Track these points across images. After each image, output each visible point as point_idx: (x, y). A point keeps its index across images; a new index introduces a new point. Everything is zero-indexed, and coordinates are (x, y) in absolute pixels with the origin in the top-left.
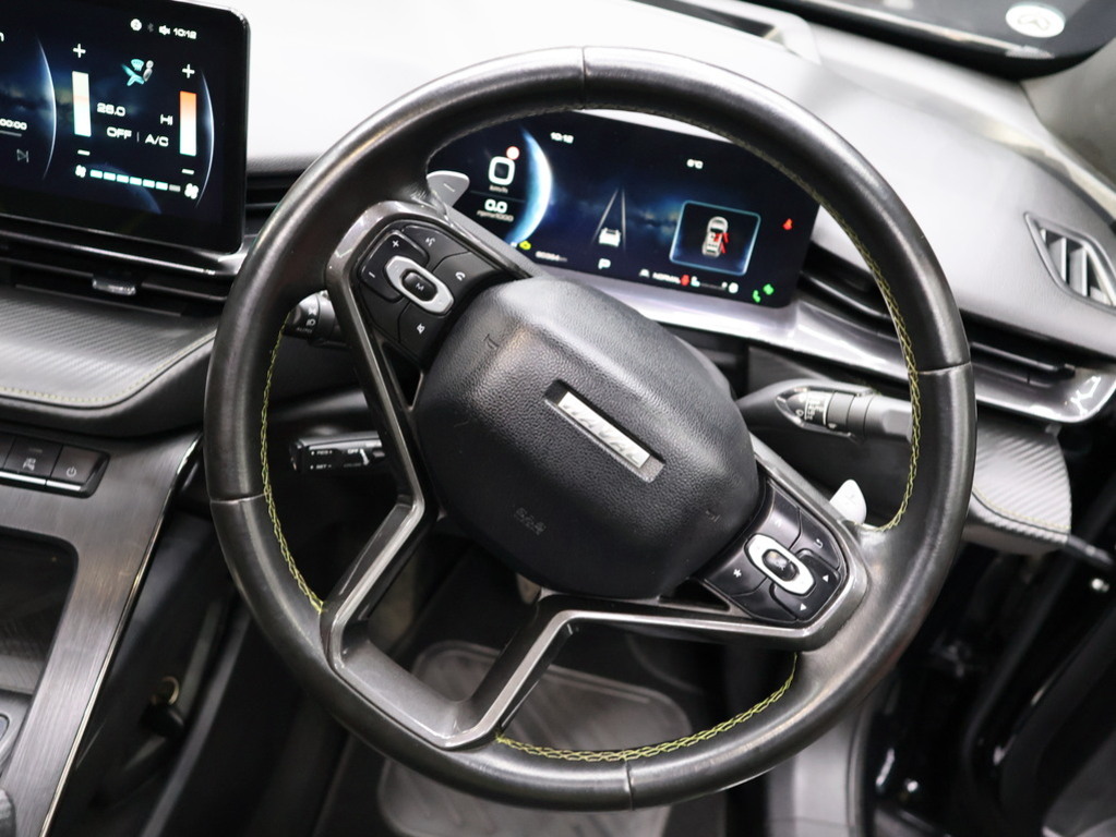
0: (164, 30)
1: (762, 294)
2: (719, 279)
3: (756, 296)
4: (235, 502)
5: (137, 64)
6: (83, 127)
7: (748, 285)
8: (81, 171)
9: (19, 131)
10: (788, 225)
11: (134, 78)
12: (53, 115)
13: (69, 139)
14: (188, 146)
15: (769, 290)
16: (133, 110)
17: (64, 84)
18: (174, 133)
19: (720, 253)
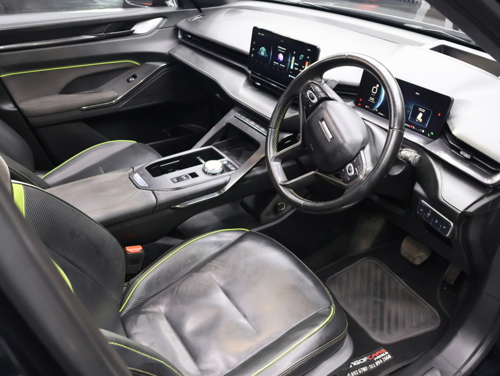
0: (306, 49)
1: (430, 134)
2: (419, 127)
5: (302, 56)
6: (292, 67)
7: (428, 131)
8: (290, 76)
9: (284, 67)
10: (439, 115)
11: (301, 58)
12: (288, 64)
13: (289, 69)
15: (432, 133)
16: (299, 64)
17: (291, 59)
19: (421, 120)
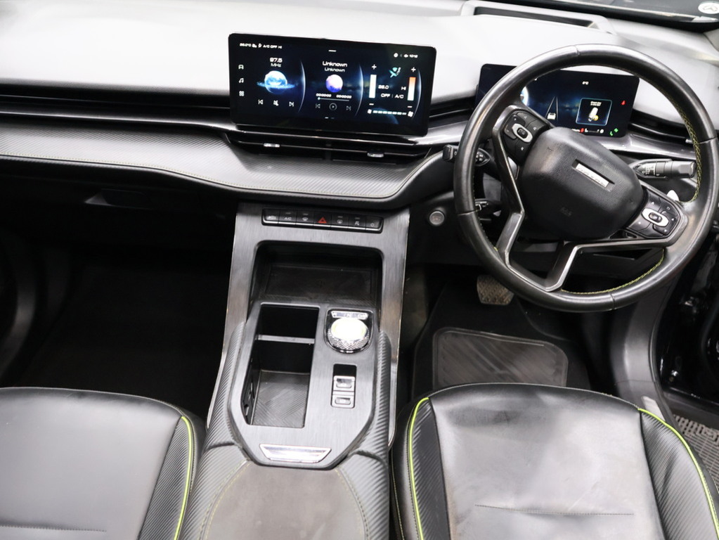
0: (406, 56)
1: (614, 132)
2: (595, 128)
3: (611, 134)
4: (469, 214)
5: (395, 69)
6: (372, 95)
7: (608, 129)
9: (349, 99)
10: (623, 103)
11: (393, 74)
12: (362, 92)
13: (367, 100)
14: (411, 97)
15: (616, 130)
16: (391, 86)
17: (367, 79)
18: (406, 93)
19: (596, 118)
